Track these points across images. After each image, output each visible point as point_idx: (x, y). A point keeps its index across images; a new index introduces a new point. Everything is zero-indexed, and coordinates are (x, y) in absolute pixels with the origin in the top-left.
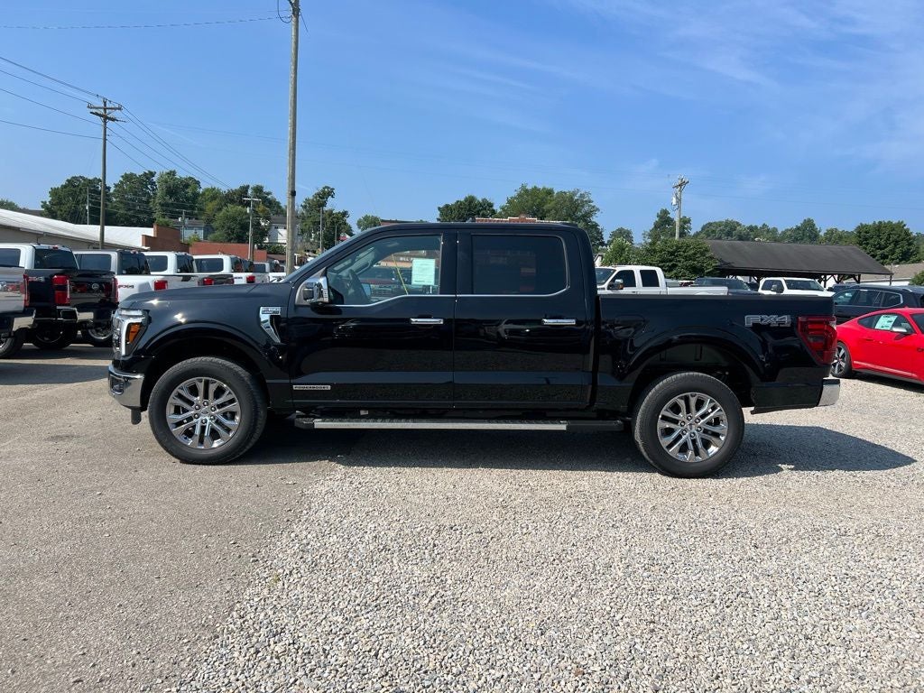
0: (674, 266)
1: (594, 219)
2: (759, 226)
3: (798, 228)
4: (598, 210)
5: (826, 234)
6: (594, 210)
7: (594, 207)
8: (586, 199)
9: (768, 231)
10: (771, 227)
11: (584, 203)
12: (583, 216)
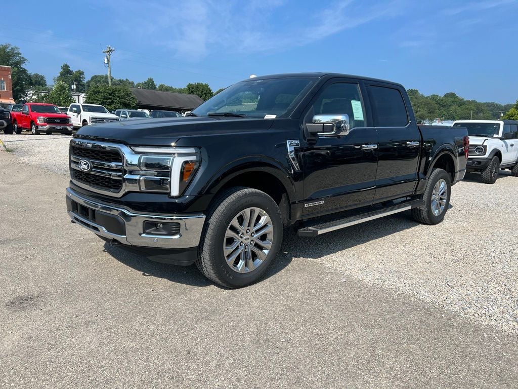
0: (113, 102)
1: (24, 66)
2: (125, 80)
3: (146, 83)
4: (26, 60)
5: (159, 87)
6: (23, 60)
7: (23, 58)
8: (17, 52)
9: (129, 83)
10: (130, 81)
11: (15, 55)
12: (15, 63)
